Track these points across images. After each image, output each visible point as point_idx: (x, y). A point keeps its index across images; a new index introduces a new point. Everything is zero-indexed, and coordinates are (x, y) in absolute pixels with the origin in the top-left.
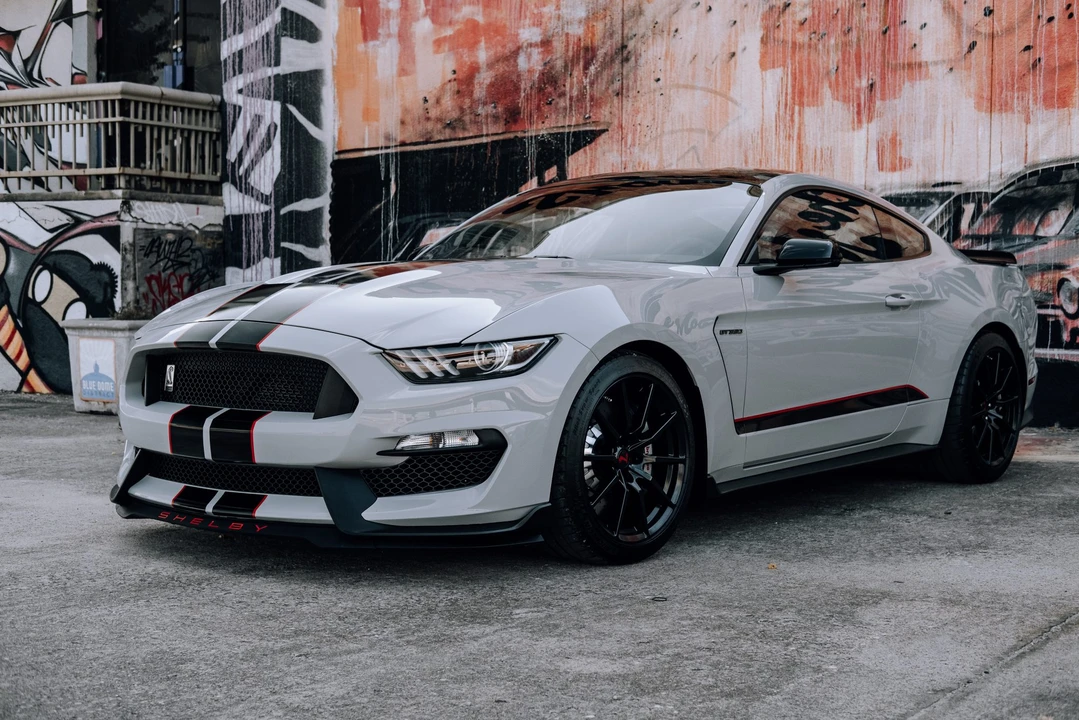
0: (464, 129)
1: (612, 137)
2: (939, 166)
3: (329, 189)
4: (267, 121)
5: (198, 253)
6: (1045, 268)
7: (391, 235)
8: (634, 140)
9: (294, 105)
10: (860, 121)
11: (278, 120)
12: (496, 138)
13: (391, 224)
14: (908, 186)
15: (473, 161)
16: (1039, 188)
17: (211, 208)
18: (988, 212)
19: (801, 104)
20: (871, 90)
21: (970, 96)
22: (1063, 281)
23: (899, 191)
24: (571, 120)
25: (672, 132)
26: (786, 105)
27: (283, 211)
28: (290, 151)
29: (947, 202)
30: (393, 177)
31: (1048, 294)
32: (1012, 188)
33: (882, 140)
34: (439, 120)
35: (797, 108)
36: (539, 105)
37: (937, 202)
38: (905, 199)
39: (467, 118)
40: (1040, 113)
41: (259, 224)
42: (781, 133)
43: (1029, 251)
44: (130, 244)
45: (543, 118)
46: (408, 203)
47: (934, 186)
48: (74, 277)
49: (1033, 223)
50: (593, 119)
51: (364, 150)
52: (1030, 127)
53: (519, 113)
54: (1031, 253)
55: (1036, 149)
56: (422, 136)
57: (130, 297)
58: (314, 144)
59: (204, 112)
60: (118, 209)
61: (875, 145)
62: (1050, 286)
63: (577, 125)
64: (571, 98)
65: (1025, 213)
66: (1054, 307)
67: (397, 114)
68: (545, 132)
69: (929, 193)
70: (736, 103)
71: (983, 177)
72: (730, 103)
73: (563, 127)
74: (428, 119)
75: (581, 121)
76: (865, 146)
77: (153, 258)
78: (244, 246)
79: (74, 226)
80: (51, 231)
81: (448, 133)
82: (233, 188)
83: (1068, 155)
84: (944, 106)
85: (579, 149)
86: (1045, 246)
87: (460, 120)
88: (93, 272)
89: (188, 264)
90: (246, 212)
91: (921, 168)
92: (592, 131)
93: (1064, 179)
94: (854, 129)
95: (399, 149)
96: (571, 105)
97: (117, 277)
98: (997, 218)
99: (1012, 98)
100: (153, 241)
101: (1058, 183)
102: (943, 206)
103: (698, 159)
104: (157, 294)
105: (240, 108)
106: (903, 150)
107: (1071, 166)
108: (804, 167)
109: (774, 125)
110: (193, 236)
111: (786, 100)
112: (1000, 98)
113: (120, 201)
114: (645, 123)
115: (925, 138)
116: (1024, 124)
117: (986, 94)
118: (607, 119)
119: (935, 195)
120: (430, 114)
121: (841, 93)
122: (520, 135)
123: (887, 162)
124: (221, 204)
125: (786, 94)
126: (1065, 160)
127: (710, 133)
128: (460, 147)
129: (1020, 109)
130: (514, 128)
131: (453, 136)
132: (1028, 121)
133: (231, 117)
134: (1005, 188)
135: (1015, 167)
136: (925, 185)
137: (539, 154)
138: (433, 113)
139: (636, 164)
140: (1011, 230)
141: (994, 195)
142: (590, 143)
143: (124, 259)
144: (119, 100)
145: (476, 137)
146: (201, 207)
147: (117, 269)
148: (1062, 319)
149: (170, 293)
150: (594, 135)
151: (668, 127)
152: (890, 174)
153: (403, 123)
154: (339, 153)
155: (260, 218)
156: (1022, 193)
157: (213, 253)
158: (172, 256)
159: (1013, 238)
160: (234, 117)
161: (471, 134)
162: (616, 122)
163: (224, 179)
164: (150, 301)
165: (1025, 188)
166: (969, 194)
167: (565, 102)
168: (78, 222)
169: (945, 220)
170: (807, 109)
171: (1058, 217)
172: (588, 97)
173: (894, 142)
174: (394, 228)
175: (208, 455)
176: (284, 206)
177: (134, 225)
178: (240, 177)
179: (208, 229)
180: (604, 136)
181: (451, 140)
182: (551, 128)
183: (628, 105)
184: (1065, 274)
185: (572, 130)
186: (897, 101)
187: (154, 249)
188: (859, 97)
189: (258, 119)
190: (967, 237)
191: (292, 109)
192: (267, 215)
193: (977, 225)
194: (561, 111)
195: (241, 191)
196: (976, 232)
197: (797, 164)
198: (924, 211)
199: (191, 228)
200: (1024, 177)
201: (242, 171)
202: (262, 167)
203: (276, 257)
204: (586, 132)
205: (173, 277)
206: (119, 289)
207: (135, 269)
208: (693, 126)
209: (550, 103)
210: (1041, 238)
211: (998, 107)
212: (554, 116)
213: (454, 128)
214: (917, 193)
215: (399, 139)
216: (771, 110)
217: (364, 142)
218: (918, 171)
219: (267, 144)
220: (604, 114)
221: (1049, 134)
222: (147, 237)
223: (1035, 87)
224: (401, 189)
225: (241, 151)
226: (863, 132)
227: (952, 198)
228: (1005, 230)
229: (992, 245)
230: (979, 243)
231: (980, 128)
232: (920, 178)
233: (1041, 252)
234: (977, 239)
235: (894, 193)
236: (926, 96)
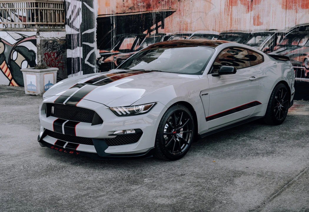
0: (135, 10)
1: (177, 13)
2: (271, 25)
3: (96, 26)
4: (78, 7)
5: (59, 45)
6: (301, 55)
7: (114, 40)
8: (183, 14)
9: (86, 2)
10: (248, 11)
11: (81, 7)
12: (144, 12)
13: (114, 37)
14: (262, 30)
15: (137, 19)
16: (299, 32)
17: (62, 32)
18: (285, 38)
19: (232, 5)
20: (252, 2)
21: (280, 4)
22: (305, 59)
24: (165, 8)
25: (194, 12)
26: (227, 5)
27: (83, 33)
28: (85, 16)
29: (273, 35)
30: (114, 23)
31: (301, 62)
32: (292, 32)
33: (255, 17)
34: (127, 7)
35: (230, 6)
36: (156, 3)
37: (270, 35)
38: (261, 34)
39: (135, 6)
40: (300, 10)
41: (76, 37)
42: (226, 14)
43: (296, 50)
44: (39, 44)
45: (157, 7)
46: (119, 31)
47: (269, 30)
48: (24, 54)
49: (297, 42)
50: (172, 8)
51: (106, 15)
52: (297, 14)
53: (150, 5)
54: (297, 51)
55: (299, 20)
56: (122, 11)
57: (40, 59)
58: (91, 13)
59: (60, 4)
60: (36, 34)
61: (253, 18)
62: (302, 60)
63: (167, 10)
64: (165, 2)
65: (295, 39)
66: (303, 66)
67: (115, 5)
68: (158, 11)
69: (268, 32)
70: (213, 4)
71: (283, 28)
72: (211, 4)
73: (163, 10)
74: (124, 6)
75: (168, 8)
76: (250, 18)
77: (46, 48)
78: (72, 43)
79: (23, 39)
80: (17, 40)
81: (130, 11)
82: (68, 26)
84: (273, 7)
85: (168, 16)
86: (301, 49)
87: (133, 7)
88: (29, 52)
89: (56, 49)
90: (72, 34)
91: (266, 25)
92: (171, 11)
93: (306, 29)
94: (247, 13)
95: (116, 15)
96: (165, 3)
97: (36, 54)
98: (287, 40)
99: (292, 5)
100: (46, 43)
101: (305, 30)
102: (272, 36)
103: (202, 20)
104: (47, 58)
105: (70, 3)
106: (261, 20)
108: (232, 24)
109: (224, 11)
110: (57, 41)
111: (227, 4)
112: (289, 5)
113: (36, 32)
114: (187, 9)
115: (267, 16)
116: (296, 13)
117: (285, 4)
118: (176, 8)
119: (270, 33)
120: (125, 5)
121: (243, 3)
122: (151, 12)
123: (256, 23)
124: (65, 31)
125: (227, 2)
126: (307, 24)
127: (205, 13)
128: (134, 15)
129: (294, 9)
130: (149, 10)
131: (131, 12)
132: (297, 12)
133: (67, 5)
134: (290, 32)
135: (293, 25)
136: (267, 30)
137: (156, 17)
138: (126, 5)
139: (184, 21)
140: (291, 44)
141: (286, 33)
142: (171, 15)
143: (38, 49)
144: (35, 3)
145: (138, 12)
146: (59, 32)
147: (36, 52)
148: (305, 69)
149: (51, 58)
150: (172, 13)
151: (193, 11)
152: (257, 27)
153: (117, 7)
154: (99, 15)
155: (76, 35)
156: (294, 33)
157: (63, 45)
158: (51, 47)
159: (292, 46)
160: (68, 6)
161: (137, 11)
162: (178, 9)
163: (66, 24)
164: (46, 60)
165: (295, 32)
166: (279, 33)
167: (164, 2)
168: (24, 38)
169: (272, 40)
170: (233, 7)
171: (305, 40)
172: (170, 1)
173: (258, 17)
174: (115, 38)
175: (64, 133)
176: (83, 32)
177: (40, 39)
178: (70, 23)
179: (62, 38)
180: (175, 13)
181: (131, 13)
182: (159, 10)
183: (182, 4)
184: (306, 57)
185: (166, 11)
186: (259, 5)
187: (46, 45)
188: (248, 4)
189: (75, 6)
190: (278, 45)
191: (85, 3)
192: (78, 34)
193: (281, 42)
194: (162, 5)
195: (71, 27)
196: (281, 44)
197: (230, 23)
198: (266, 38)
199: (57, 39)
200: (295, 28)
201: (71, 21)
202: (77, 21)
203: (81, 46)
204: (170, 11)
205: (52, 53)
206: (37, 57)
207: (41, 51)
208: (201, 11)
209: (159, 3)
210: (299, 46)
211: (288, 8)
212: (160, 7)
213: (132, 9)
214: (264, 32)
215: (116, 12)
216: (223, 7)
217: (106, 13)
218: (265, 26)
219: (78, 14)
220: (175, 6)
221: (303, 16)
222: (44, 42)
223: (299, 2)
224: (117, 27)
225: (71, 16)
226: (249, 14)
227: (274, 34)
228: (289, 44)
229: (285, 48)
230: (282, 47)
231: (283, 14)
232: (265, 28)
233: (300, 50)
234: (281, 46)
235: (258, 32)
236: (268, 4)
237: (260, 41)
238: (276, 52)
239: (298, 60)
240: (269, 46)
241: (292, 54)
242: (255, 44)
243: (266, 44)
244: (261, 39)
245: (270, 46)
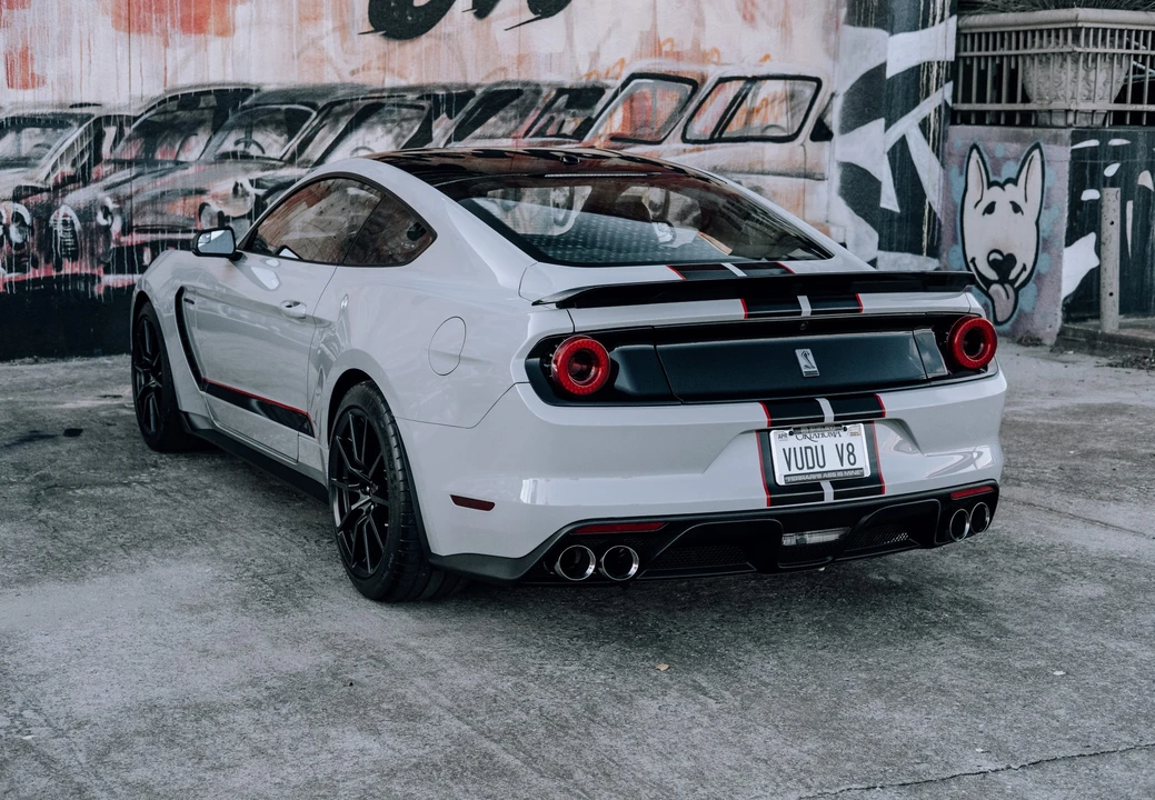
2: (77, 86)
6: (187, 193)
14: (43, 106)
16: (179, 113)
18: (130, 136)
21: (107, 13)
22: (203, 206)
23: (32, 111)
29: (87, 124)
31: (190, 219)
32: (153, 112)
33: (11, 53)
37: (75, 124)
38: (40, 120)
40: (177, 37)
43: (171, 176)
47: (72, 107)
49: (174, 148)
52: (169, 51)
54: (173, 178)
55: (175, 73)
61: (3, 59)
62: (192, 211)
65: (166, 137)
66: (196, 232)
69: (66, 114)
71: (124, 100)
83: (205, 81)
84: (79, 21)
86: (186, 172)
91: (56, 87)
93: (202, 105)
98: (140, 142)
99: (151, 18)
101: (196, 108)
102: (82, 129)
106: (35, 67)
107: (209, 93)
112: (139, 19)
115: (59, 55)
116: (163, 47)
117: (124, 13)
119: (74, 116)
123: (18, 80)
126: (203, 86)
129: (158, 31)
132: (166, 45)
134: (147, 112)
135: (156, 91)
136: (61, 105)
140: (153, 155)
141: (135, 119)
152: (21, 92)
156: (163, 117)
159: (155, 163)
165: (165, 112)
166: (110, 116)
169: (85, 144)
171: (198, 143)
173: (25, 56)
184: (205, 199)
186: (27, 12)
190: (109, 162)
193: (119, 149)
196: (118, 157)
198: (61, 134)
200: (164, 101)
210: (182, 163)
211: (136, 28)
214: (53, 114)
218: (53, 90)
221: (187, 59)
223: (172, 10)
227: (92, 120)
228: (147, 155)
229: (134, 171)
230: (122, 168)
231: (119, 48)
232: (56, 98)
233: (184, 177)
234: (120, 164)
235: (27, 112)
236: (59, 9)
237: (38, 146)
238: (101, 184)
239: (179, 212)
240: (74, 164)
241: (159, 191)
242: (19, 159)
243: (62, 157)
244: (41, 140)
245: (79, 165)
